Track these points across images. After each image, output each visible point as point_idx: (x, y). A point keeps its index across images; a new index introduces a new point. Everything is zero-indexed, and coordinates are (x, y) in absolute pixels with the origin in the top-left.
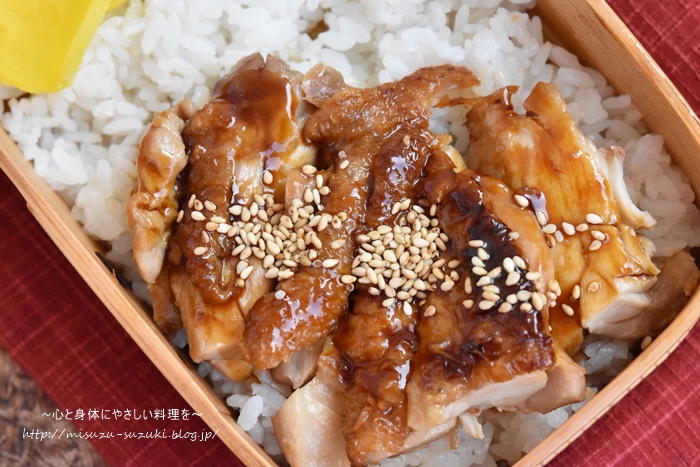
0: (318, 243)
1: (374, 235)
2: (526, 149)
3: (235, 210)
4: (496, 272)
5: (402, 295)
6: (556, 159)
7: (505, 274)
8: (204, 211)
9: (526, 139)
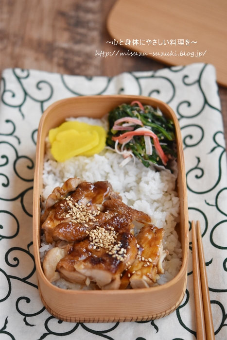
0: (87, 221)
1: (100, 228)
3: (76, 204)
4: (119, 249)
5: (96, 244)
6: (153, 244)
8: (70, 199)
9: (149, 237)
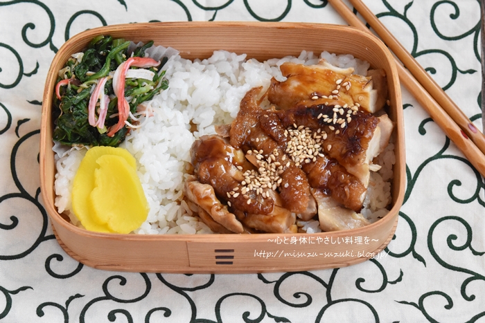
0: (278, 163)
1: (289, 147)
2: (298, 86)
3: (244, 183)
4: (335, 115)
5: (316, 154)
6: (309, 78)
7: (338, 113)
8: (236, 192)
9: (295, 84)
